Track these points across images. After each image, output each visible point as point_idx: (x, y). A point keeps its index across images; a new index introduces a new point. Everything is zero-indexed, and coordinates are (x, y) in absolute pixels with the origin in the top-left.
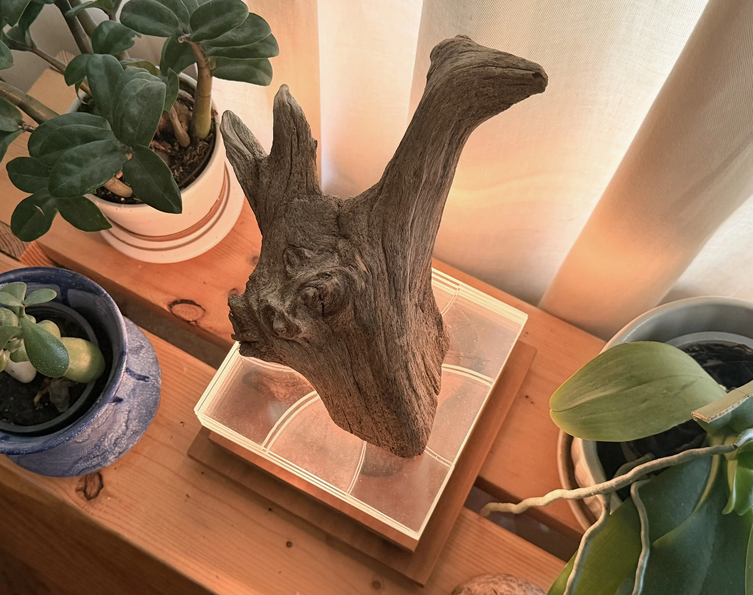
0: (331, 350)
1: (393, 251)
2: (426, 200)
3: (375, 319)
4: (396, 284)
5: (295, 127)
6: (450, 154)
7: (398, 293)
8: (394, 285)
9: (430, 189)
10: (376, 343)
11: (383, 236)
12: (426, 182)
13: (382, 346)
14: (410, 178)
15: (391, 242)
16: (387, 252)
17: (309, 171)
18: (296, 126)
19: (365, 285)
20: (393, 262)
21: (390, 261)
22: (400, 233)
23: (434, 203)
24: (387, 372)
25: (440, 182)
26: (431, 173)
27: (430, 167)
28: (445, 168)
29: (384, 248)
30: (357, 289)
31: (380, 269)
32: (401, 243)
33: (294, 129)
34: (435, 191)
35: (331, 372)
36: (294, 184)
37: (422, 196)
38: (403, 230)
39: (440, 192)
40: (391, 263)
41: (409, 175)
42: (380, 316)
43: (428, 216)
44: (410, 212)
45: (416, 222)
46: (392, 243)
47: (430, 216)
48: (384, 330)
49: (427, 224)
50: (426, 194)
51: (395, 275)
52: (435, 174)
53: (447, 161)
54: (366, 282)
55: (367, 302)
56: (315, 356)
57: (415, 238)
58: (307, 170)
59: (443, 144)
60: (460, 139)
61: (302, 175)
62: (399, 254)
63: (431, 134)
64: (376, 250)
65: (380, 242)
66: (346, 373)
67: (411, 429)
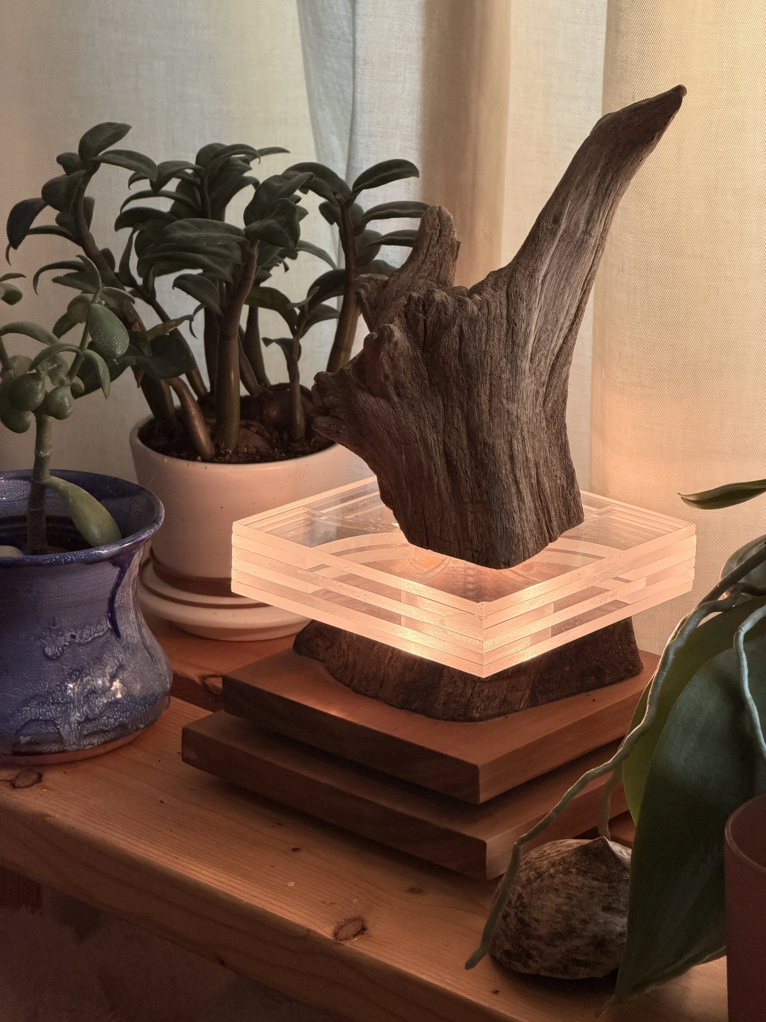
0: (423, 409)
1: (517, 297)
2: (563, 255)
3: (482, 362)
4: (515, 336)
5: (439, 224)
6: (595, 207)
7: (516, 348)
8: (512, 337)
9: (569, 243)
10: (478, 392)
11: (510, 283)
12: (565, 231)
13: (484, 399)
14: (548, 224)
15: (517, 287)
16: (510, 298)
17: (444, 265)
18: (441, 224)
19: (478, 313)
20: (515, 310)
21: (512, 307)
22: (528, 279)
23: (572, 264)
24: (485, 435)
25: (582, 237)
26: (572, 222)
27: (572, 214)
28: (588, 222)
29: (507, 294)
30: (467, 309)
31: (498, 311)
32: (528, 291)
33: (438, 225)
34: (575, 247)
35: (418, 437)
36: (425, 271)
37: (559, 248)
38: (532, 277)
39: (581, 251)
40: (513, 310)
41: (548, 222)
42: (489, 364)
43: (565, 278)
44: (543, 259)
45: (549, 277)
46: (518, 289)
47: (567, 279)
48: (490, 380)
49: (561, 287)
50: (564, 247)
51: (516, 325)
52: (577, 224)
53: (591, 214)
54: (480, 310)
55: (477, 335)
56: (403, 414)
57: (546, 297)
58: (442, 263)
59: (587, 190)
60: (607, 190)
61: (435, 265)
62: (523, 303)
63: (576, 177)
64: (498, 293)
65: (505, 288)
66: (436, 439)
67: (503, 524)
